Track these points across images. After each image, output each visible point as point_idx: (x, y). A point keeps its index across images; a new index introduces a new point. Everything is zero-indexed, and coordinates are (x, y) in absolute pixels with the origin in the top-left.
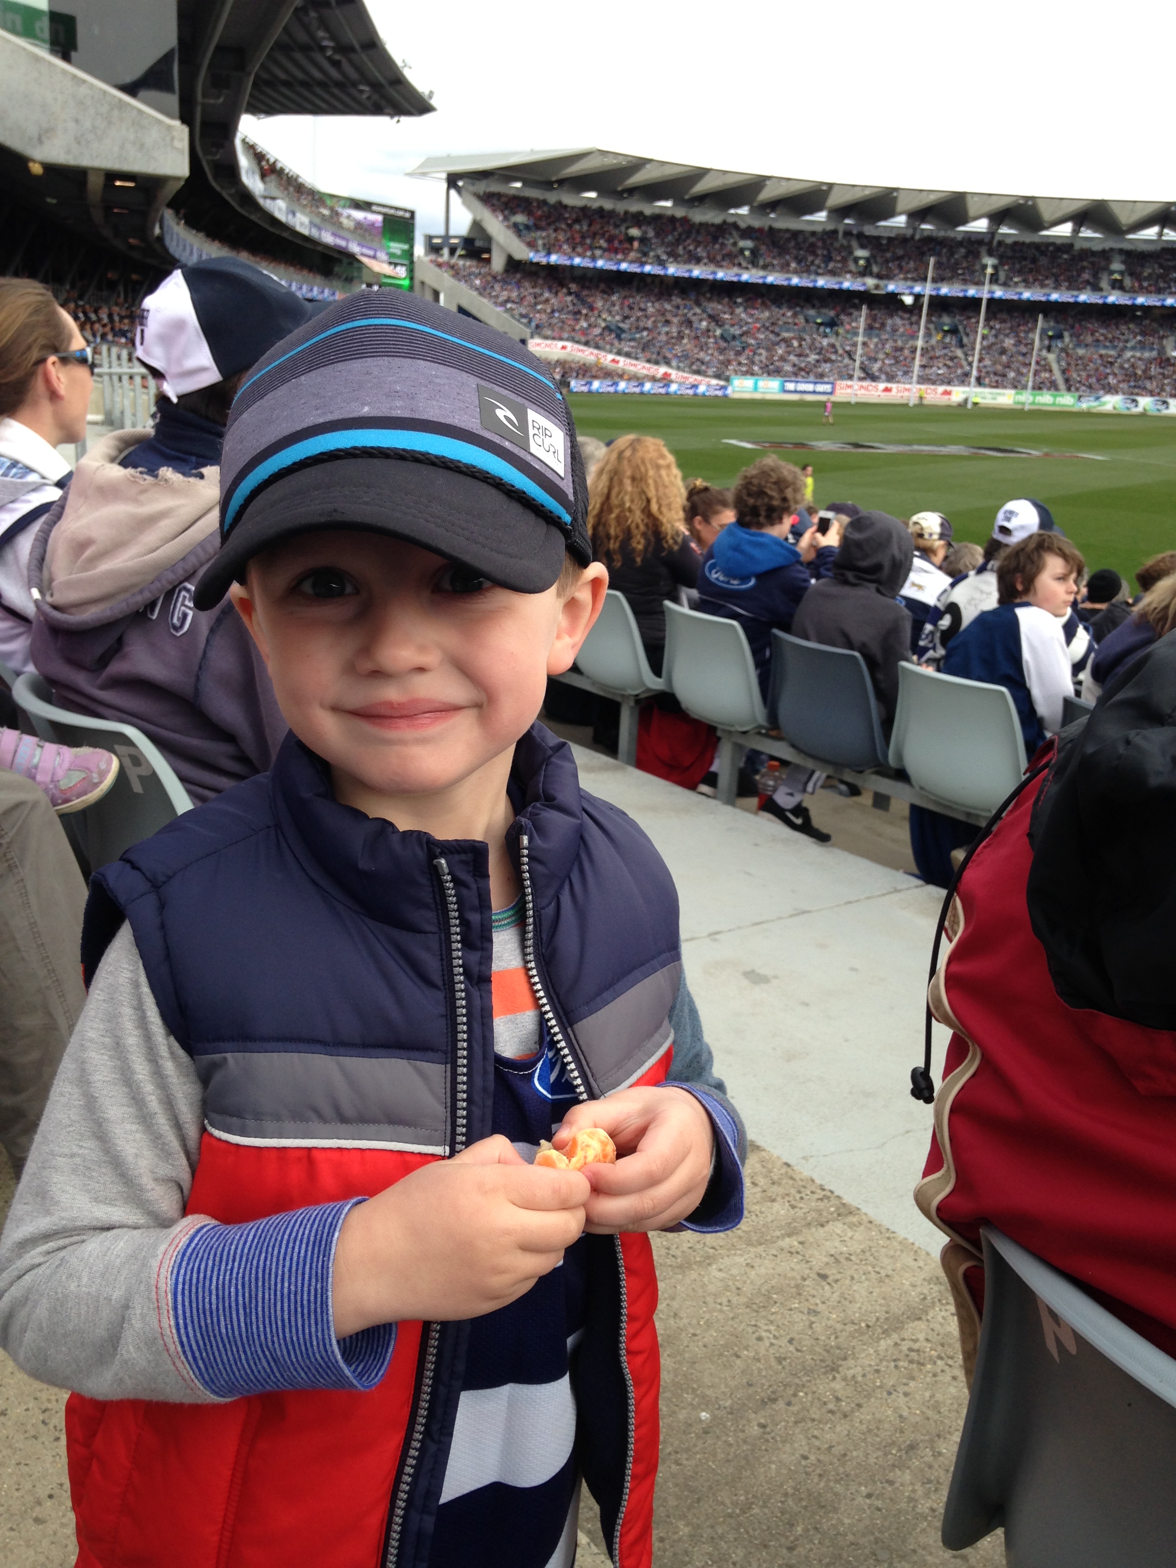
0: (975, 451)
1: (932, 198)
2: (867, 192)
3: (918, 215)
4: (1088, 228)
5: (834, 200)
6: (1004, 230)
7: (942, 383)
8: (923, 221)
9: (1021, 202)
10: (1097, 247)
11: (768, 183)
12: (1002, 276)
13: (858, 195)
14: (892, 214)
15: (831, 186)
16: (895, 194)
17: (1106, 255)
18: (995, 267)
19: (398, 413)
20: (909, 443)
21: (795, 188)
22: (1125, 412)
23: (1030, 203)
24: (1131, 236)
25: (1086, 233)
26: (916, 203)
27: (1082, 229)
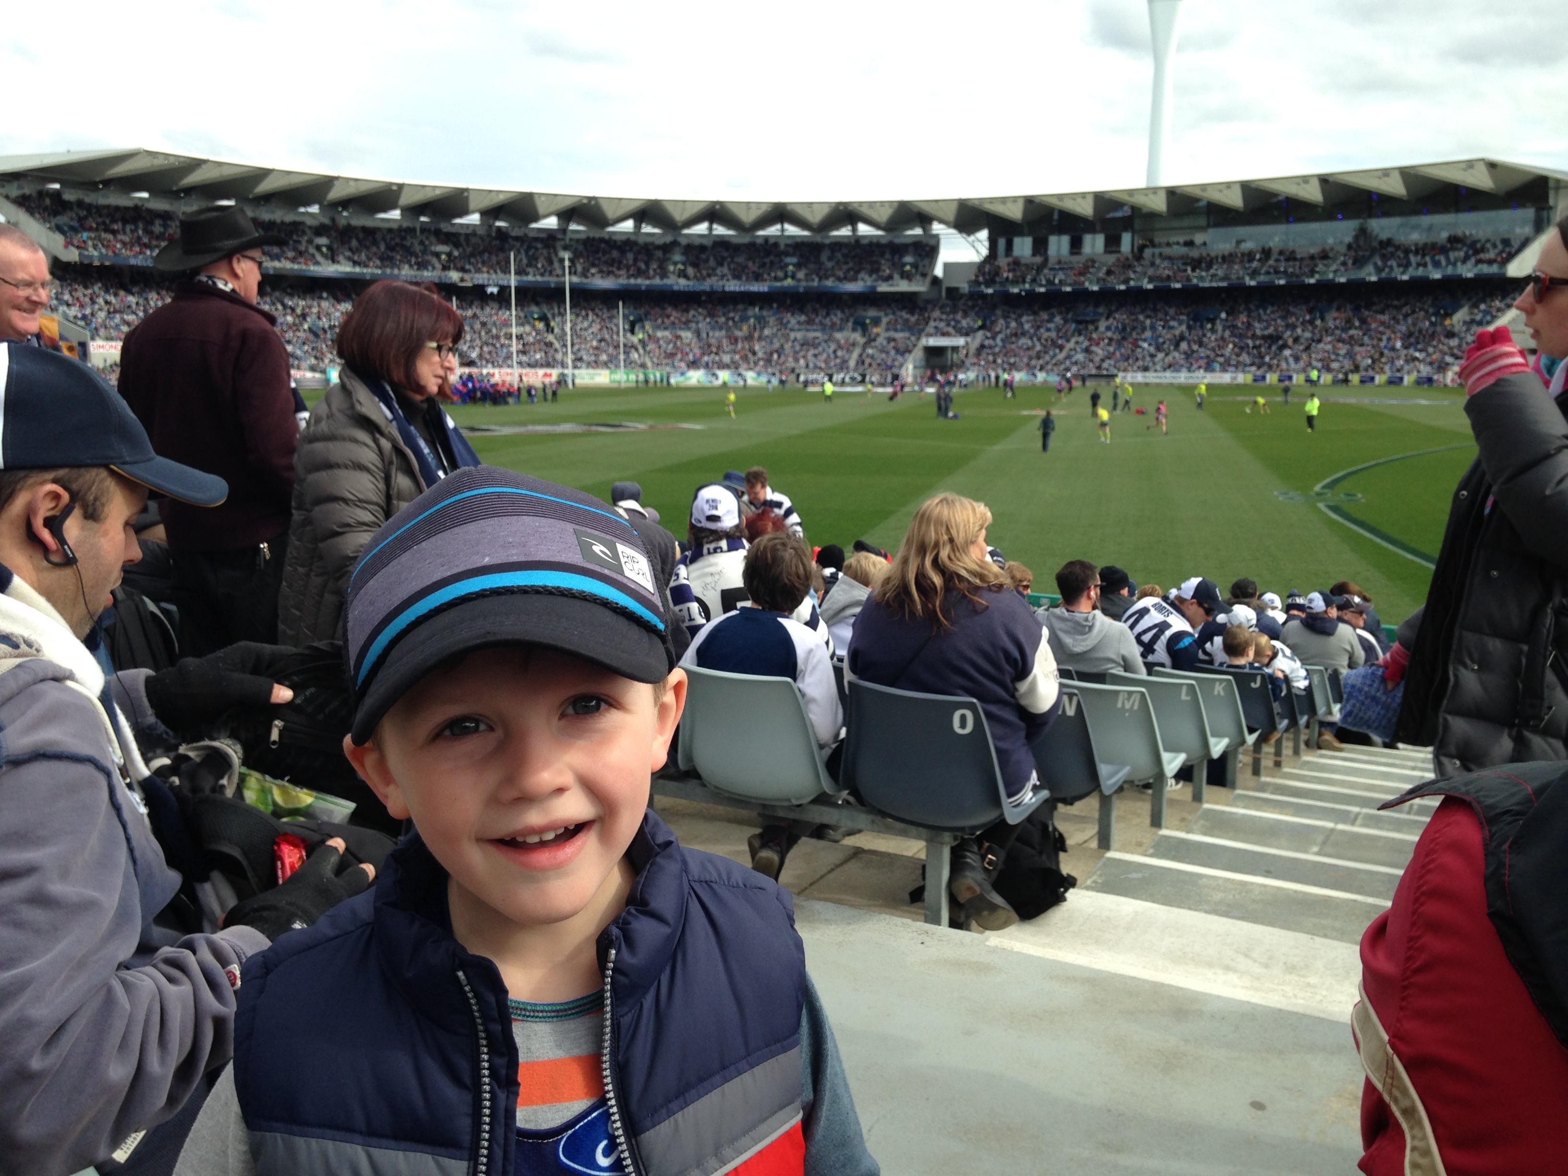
0: (587, 428)
1: (502, 197)
2: (438, 192)
3: (492, 213)
4: (648, 223)
5: (406, 199)
6: (573, 227)
7: (542, 366)
8: (497, 218)
9: (585, 201)
10: (660, 242)
11: (336, 182)
12: (579, 268)
13: (429, 195)
14: (465, 212)
15: (401, 186)
16: (466, 194)
17: (667, 248)
18: (570, 260)
19: (515, 559)
20: (523, 424)
21: (363, 188)
22: (709, 385)
23: (593, 202)
24: (686, 231)
25: (647, 229)
26: (487, 203)
27: (643, 225)
